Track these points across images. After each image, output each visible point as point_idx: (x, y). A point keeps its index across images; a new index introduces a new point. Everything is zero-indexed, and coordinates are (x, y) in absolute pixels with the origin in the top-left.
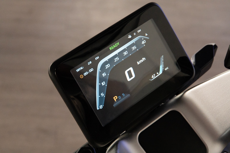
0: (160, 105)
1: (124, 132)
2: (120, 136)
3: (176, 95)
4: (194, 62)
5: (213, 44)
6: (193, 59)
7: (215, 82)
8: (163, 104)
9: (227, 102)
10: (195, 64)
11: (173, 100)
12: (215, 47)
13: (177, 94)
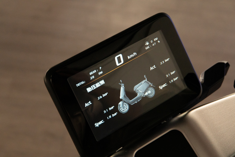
0: (162, 123)
1: (121, 148)
2: (115, 152)
3: (180, 114)
4: (203, 79)
5: (225, 62)
6: (202, 76)
7: (222, 103)
8: (165, 121)
9: (233, 126)
10: (203, 82)
11: (176, 119)
12: (228, 65)
13: (182, 113)
